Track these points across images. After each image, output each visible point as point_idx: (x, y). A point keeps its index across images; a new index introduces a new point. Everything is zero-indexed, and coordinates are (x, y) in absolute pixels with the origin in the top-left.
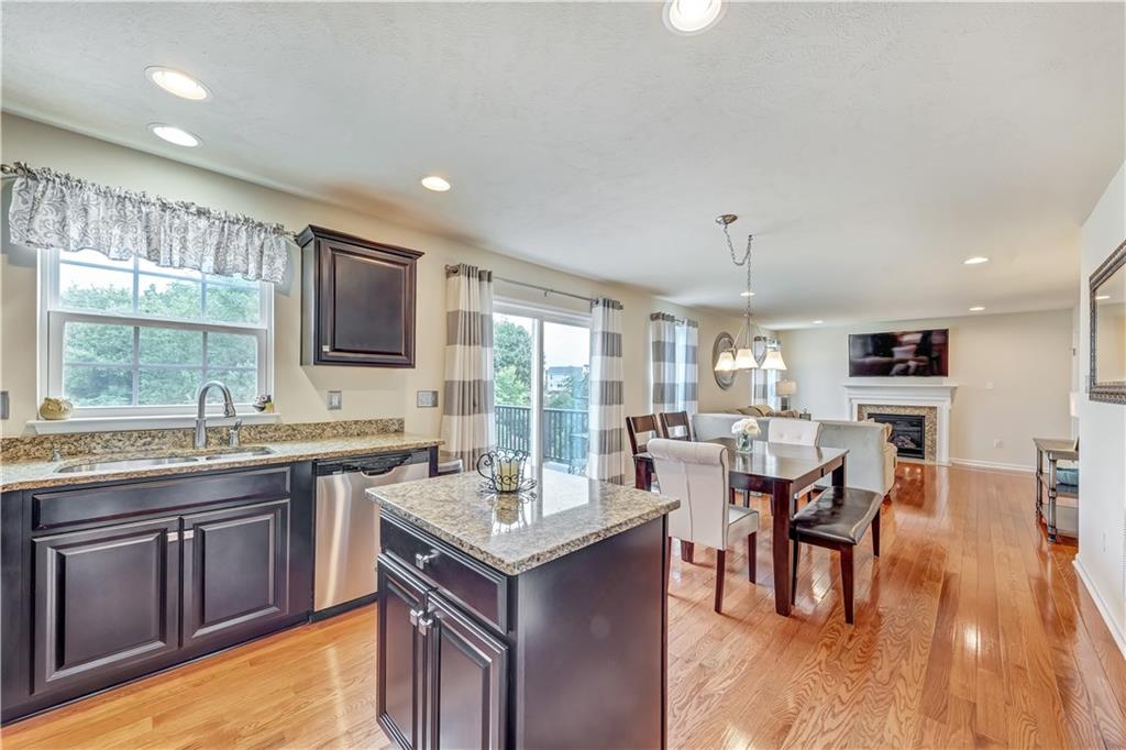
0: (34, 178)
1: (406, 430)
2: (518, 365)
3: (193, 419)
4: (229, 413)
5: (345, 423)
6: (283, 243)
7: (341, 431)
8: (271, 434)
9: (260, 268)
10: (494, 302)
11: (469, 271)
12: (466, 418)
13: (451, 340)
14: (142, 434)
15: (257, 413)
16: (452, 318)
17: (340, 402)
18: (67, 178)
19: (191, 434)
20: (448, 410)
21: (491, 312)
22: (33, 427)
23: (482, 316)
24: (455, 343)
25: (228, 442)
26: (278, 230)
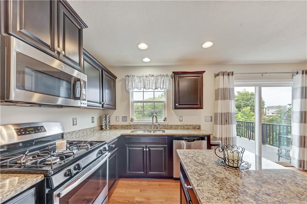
0: (129, 77)
1: (201, 128)
2: (251, 106)
3: (151, 123)
4: (157, 122)
5: (184, 125)
6: (168, 79)
7: (183, 127)
8: (166, 127)
9: (163, 86)
10: (235, 83)
11: (223, 74)
12: (223, 126)
13: (217, 99)
14: (144, 125)
15: (163, 122)
16: (217, 92)
17: (182, 119)
18: (133, 75)
19: (151, 126)
20: (216, 123)
21: (234, 87)
22: (130, 123)
23: (229, 89)
24: (218, 100)
25: (157, 128)
26: (167, 76)
